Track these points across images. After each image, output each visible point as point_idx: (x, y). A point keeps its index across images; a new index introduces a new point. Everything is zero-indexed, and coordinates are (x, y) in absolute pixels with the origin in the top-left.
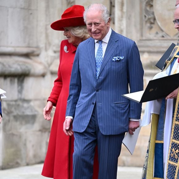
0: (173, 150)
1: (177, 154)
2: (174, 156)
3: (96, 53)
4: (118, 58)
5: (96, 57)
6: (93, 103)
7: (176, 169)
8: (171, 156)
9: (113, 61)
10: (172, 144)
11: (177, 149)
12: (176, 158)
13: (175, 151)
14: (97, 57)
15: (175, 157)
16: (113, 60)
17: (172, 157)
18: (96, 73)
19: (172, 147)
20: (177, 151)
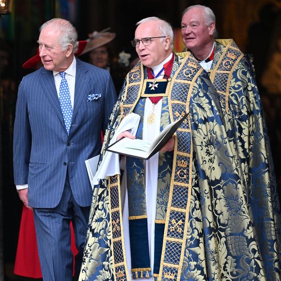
0: (172, 221)
1: (180, 226)
2: (176, 230)
4: (96, 97)
5: (59, 96)
7: (180, 247)
8: (171, 230)
9: (89, 101)
10: (171, 214)
11: (179, 220)
12: (180, 232)
13: (177, 222)
14: (62, 96)
15: (178, 231)
16: (89, 99)
17: (173, 231)
19: (170, 218)
20: (180, 222)
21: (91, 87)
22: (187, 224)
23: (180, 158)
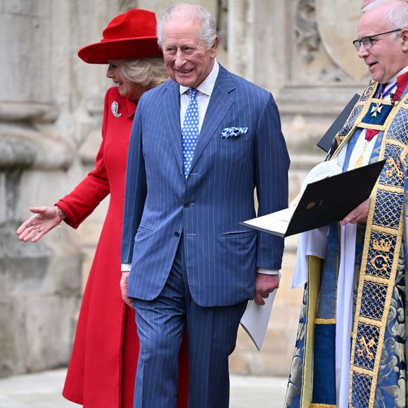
0: (361, 340)
1: (371, 348)
2: (365, 355)
3: (182, 119)
4: (236, 131)
5: (182, 126)
6: (177, 234)
7: (370, 384)
8: (359, 355)
9: (224, 138)
10: (359, 328)
11: (370, 338)
12: (371, 359)
13: (367, 342)
14: (187, 126)
15: (368, 357)
16: (224, 134)
17: (361, 357)
18: (184, 165)
19: (358, 335)
20: (372, 342)
21: (231, 115)
22: (381, 345)
23: (377, 236)
